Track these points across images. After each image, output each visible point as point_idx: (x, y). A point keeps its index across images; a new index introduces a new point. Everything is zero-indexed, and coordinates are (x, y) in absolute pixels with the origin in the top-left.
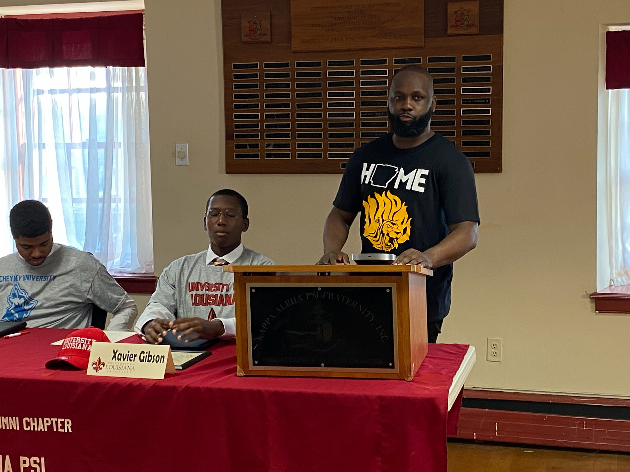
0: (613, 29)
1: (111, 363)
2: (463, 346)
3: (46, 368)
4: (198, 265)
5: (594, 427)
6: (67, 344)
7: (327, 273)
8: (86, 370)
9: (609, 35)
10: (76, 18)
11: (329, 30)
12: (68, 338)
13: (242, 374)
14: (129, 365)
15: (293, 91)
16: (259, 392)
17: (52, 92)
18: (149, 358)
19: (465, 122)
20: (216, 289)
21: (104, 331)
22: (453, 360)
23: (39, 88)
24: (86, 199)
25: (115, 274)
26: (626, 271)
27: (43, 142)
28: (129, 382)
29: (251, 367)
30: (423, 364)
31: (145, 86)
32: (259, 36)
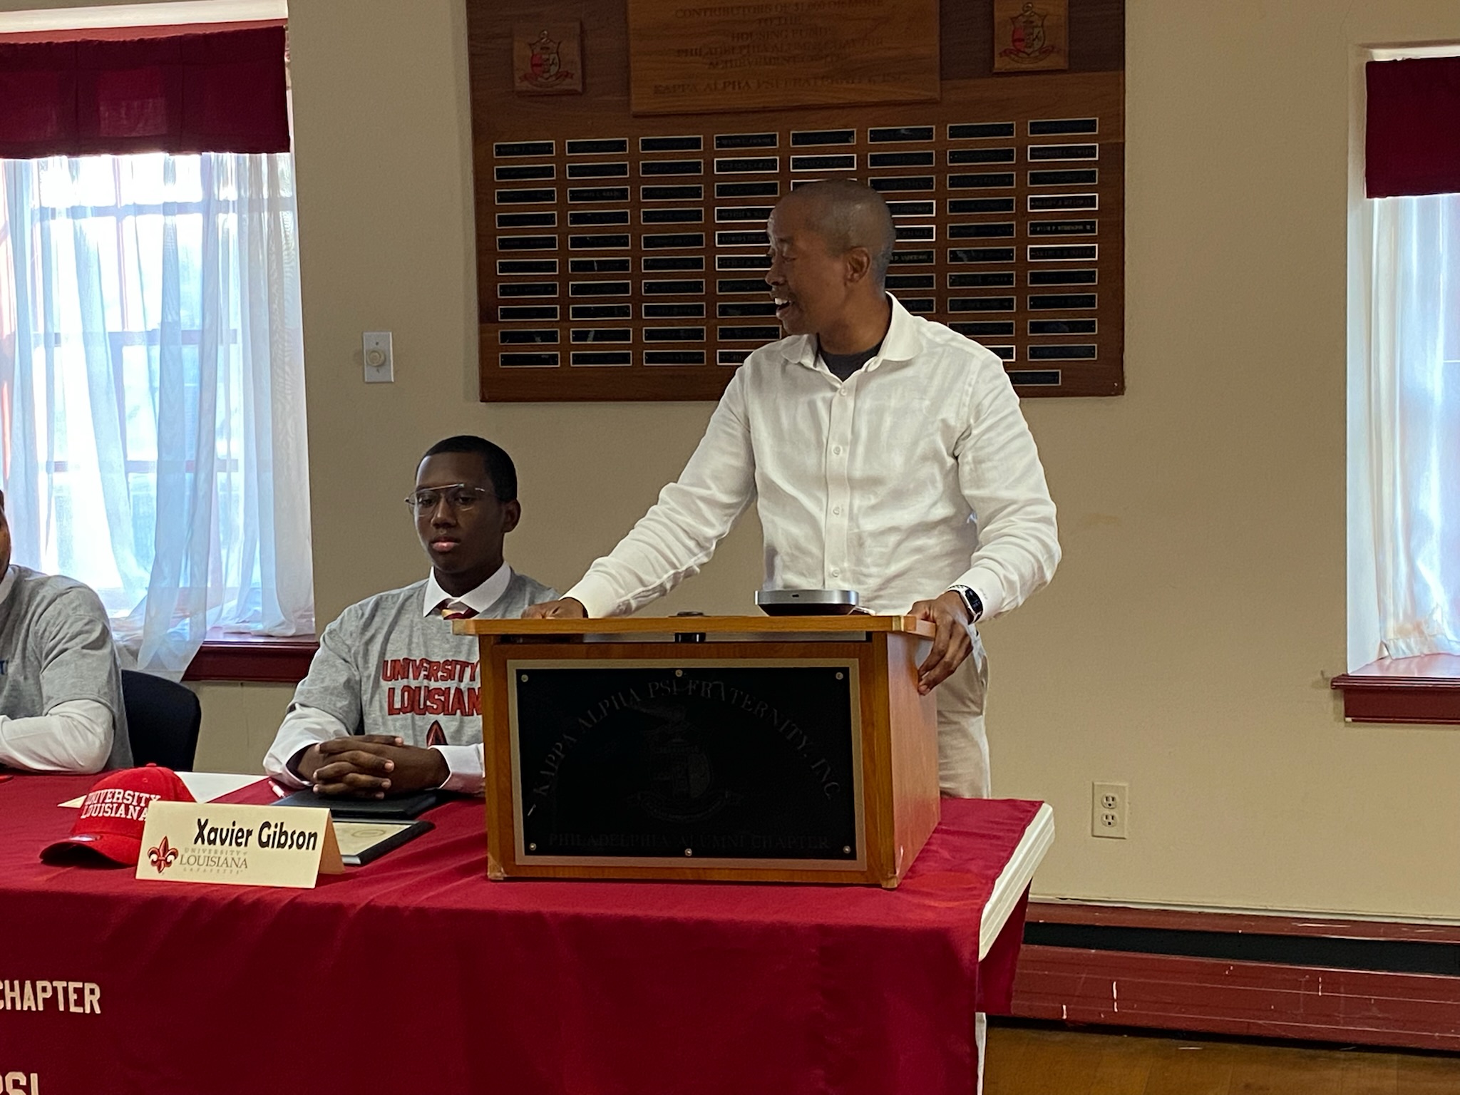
0: (1383, 55)
1: (193, 850)
2: (1024, 803)
3: (42, 862)
4: (407, 616)
5: (1342, 990)
6: (91, 806)
7: (698, 636)
8: (133, 868)
9: (1374, 68)
10: (128, 39)
11: (717, 64)
12: (95, 791)
13: (499, 874)
14: (235, 854)
15: (637, 205)
16: (537, 916)
17: (75, 212)
18: (281, 839)
19: (1036, 278)
20: (445, 675)
21: (180, 774)
22: (998, 838)
23: (43, 205)
24: (156, 464)
25: (224, 637)
26: (1417, 624)
27: (55, 331)
28: (235, 896)
29: (521, 858)
30: (929, 847)
31: (292, 197)
32: (554, 78)
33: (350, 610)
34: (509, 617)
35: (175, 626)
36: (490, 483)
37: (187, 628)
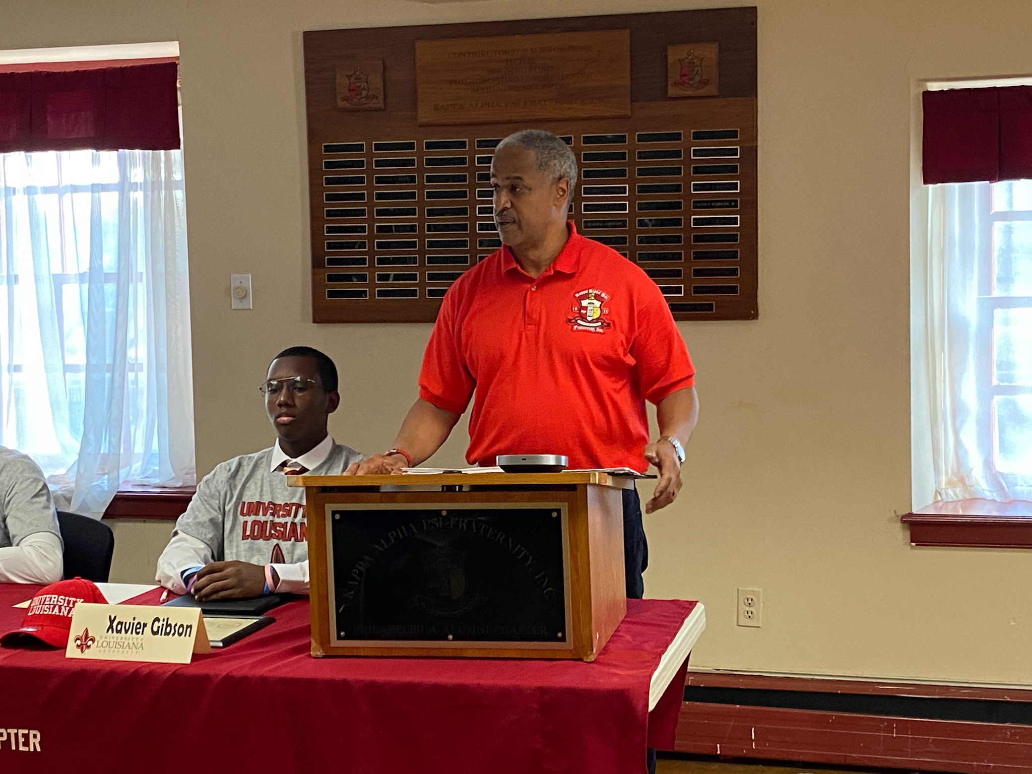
0: (934, 86)
1: (106, 638)
2: (685, 603)
4: (260, 472)
5: (909, 733)
6: (35, 607)
7: (457, 487)
8: (64, 650)
9: (928, 96)
10: (67, 71)
11: (477, 90)
12: (37, 597)
13: (319, 653)
14: (135, 640)
15: (422, 187)
16: (345, 682)
17: (29, 190)
18: (167, 629)
19: (698, 239)
20: (285, 513)
21: (97, 584)
22: (666, 627)
23: (8, 185)
24: (85, 366)
25: (132, 488)
26: (961, 478)
27: (15, 273)
28: (134, 669)
29: (334, 642)
30: (617, 633)
31: (182, 180)
32: (364, 99)
33: (221, 466)
34: (329, 474)
35: (98, 481)
36: (318, 377)
37: (106, 482)
